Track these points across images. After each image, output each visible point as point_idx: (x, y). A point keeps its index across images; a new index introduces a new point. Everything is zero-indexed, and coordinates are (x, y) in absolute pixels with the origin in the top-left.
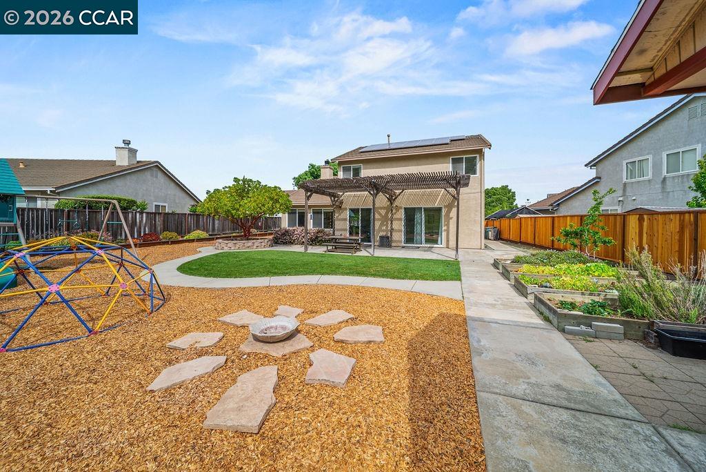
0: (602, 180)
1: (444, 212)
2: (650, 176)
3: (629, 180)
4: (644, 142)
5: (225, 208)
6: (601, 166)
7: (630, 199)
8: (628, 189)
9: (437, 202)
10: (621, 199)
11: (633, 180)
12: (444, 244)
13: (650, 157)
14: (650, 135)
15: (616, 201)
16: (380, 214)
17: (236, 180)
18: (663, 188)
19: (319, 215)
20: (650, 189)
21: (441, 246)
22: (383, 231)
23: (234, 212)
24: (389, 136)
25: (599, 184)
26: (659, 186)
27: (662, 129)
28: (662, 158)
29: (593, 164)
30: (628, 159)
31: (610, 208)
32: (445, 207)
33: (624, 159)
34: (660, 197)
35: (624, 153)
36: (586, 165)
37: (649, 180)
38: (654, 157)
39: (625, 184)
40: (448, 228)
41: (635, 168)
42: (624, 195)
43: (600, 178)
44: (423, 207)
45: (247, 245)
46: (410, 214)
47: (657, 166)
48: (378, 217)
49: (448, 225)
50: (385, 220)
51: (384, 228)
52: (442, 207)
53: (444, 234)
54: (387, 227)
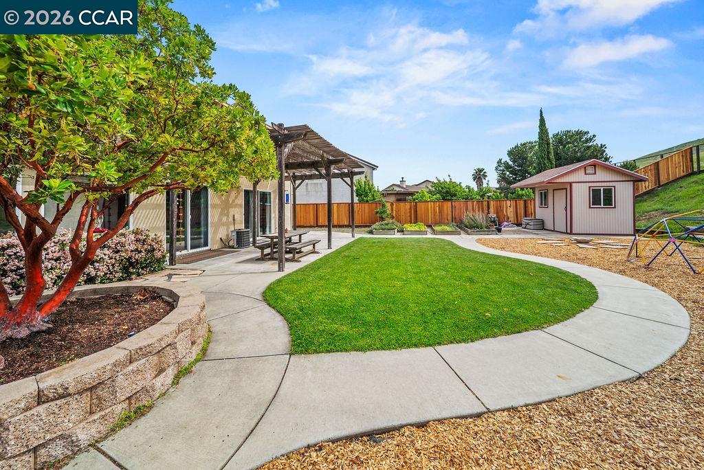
1: (272, 197)
9: (268, 187)
22: (223, 224)
32: (273, 192)
44: (259, 190)
48: (217, 201)
49: (275, 212)
50: (225, 206)
51: (224, 219)
52: (270, 193)
53: (273, 222)
54: (228, 217)
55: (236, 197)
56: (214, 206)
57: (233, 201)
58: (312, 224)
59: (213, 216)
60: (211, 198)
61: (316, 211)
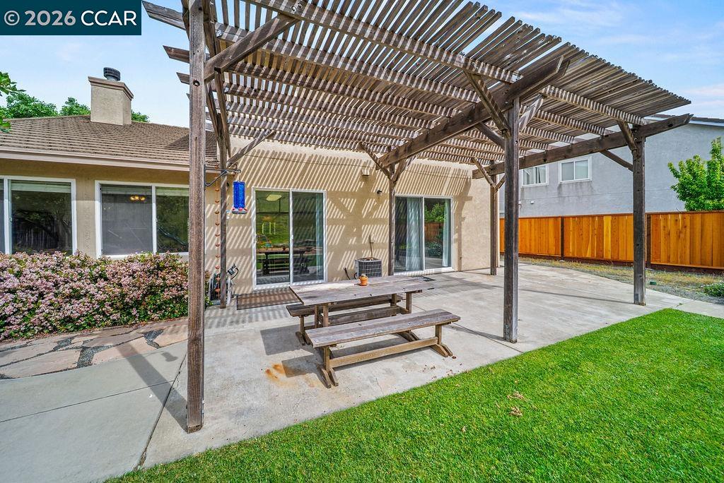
1: (453, 207)
2: (547, 182)
3: (526, 185)
7: (528, 203)
8: (526, 194)
9: (444, 191)
11: (530, 185)
12: (454, 266)
16: (343, 208)
18: (559, 193)
20: (547, 194)
21: (449, 269)
22: (351, 248)
26: (556, 191)
28: (558, 166)
32: (457, 198)
34: (557, 201)
37: (546, 186)
39: (523, 189)
40: (460, 236)
41: (532, 174)
44: (423, 196)
47: (553, 174)
48: (338, 214)
49: (459, 231)
50: (355, 221)
51: (353, 241)
52: (449, 200)
53: (454, 247)
54: (359, 237)
55: (375, 208)
56: (333, 222)
57: (370, 214)
58: (553, 253)
59: (330, 235)
60: (328, 210)
61: (562, 230)
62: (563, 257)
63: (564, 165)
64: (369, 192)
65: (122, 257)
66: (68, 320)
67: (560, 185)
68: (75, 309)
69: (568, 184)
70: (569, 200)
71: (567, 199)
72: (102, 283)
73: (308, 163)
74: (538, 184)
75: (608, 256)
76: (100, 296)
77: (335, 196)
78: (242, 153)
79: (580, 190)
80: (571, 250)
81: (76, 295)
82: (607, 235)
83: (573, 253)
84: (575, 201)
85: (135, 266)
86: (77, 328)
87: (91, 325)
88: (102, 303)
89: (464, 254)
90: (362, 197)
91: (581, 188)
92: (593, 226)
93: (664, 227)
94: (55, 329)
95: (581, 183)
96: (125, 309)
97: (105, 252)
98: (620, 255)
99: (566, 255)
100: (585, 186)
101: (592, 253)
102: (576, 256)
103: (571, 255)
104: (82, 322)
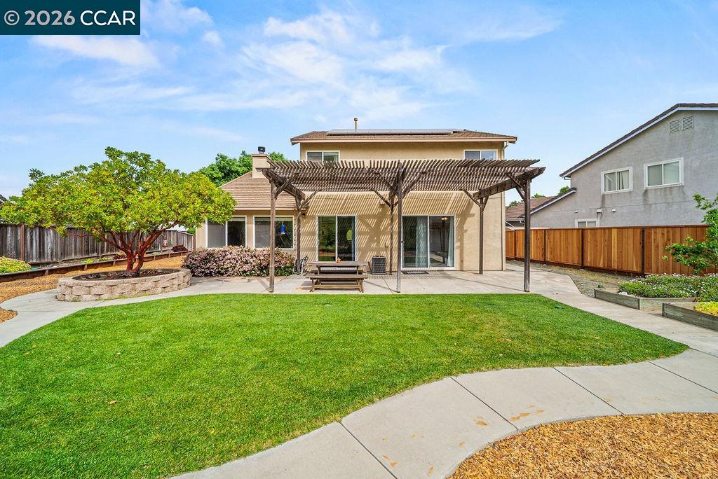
0: (578, 191)
1: (456, 222)
2: (631, 188)
3: (607, 192)
4: (624, 153)
5: (87, 210)
6: (576, 177)
7: (609, 211)
8: (607, 201)
9: (447, 210)
10: (600, 211)
11: (612, 192)
12: (457, 266)
13: (631, 169)
14: (630, 146)
15: (594, 212)
16: (368, 225)
17: (111, 152)
18: (645, 200)
19: (267, 226)
20: (631, 201)
21: (453, 268)
22: (372, 250)
23: (109, 219)
24: (356, 120)
25: (575, 195)
26: (640, 198)
27: (642, 143)
28: (643, 170)
29: (568, 174)
30: (607, 170)
31: (587, 220)
32: (458, 215)
33: (602, 169)
34: (643, 209)
35: (602, 164)
36: (561, 175)
37: (630, 192)
38: (634, 168)
39: (603, 196)
40: (462, 244)
41: (615, 180)
42: (603, 206)
43: (575, 189)
44: (428, 215)
45: (140, 287)
46: (410, 225)
47: (638, 178)
49: (461, 240)
50: (375, 233)
51: (374, 245)
52: (453, 217)
53: (457, 252)
54: (378, 243)
55: (389, 225)
56: (361, 233)
57: (386, 228)
58: (576, 262)
59: (360, 242)
60: (358, 226)
61: (582, 240)
62: (583, 267)
63: (650, 169)
64: (385, 214)
65: (261, 249)
66: (245, 272)
67: (646, 191)
68: (246, 268)
69: (656, 190)
70: (656, 208)
71: (653, 206)
72: (254, 259)
73: (346, 200)
74: (621, 190)
75: (615, 266)
76: (254, 264)
77: (362, 218)
78: (311, 197)
79: (669, 196)
80: (589, 260)
81: (246, 263)
82: (614, 247)
83: (590, 263)
84: (664, 209)
85: (265, 253)
86: (247, 275)
87: (251, 275)
88: (254, 266)
89: (465, 258)
90: (380, 218)
91: (671, 194)
92: (604, 238)
93: (655, 240)
94: (241, 275)
95: (671, 188)
96: (261, 270)
97: (256, 247)
98: (623, 265)
99: (586, 264)
100: (675, 192)
101: (604, 264)
102: (592, 265)
103: (589, 265)
104: (248, 273)
